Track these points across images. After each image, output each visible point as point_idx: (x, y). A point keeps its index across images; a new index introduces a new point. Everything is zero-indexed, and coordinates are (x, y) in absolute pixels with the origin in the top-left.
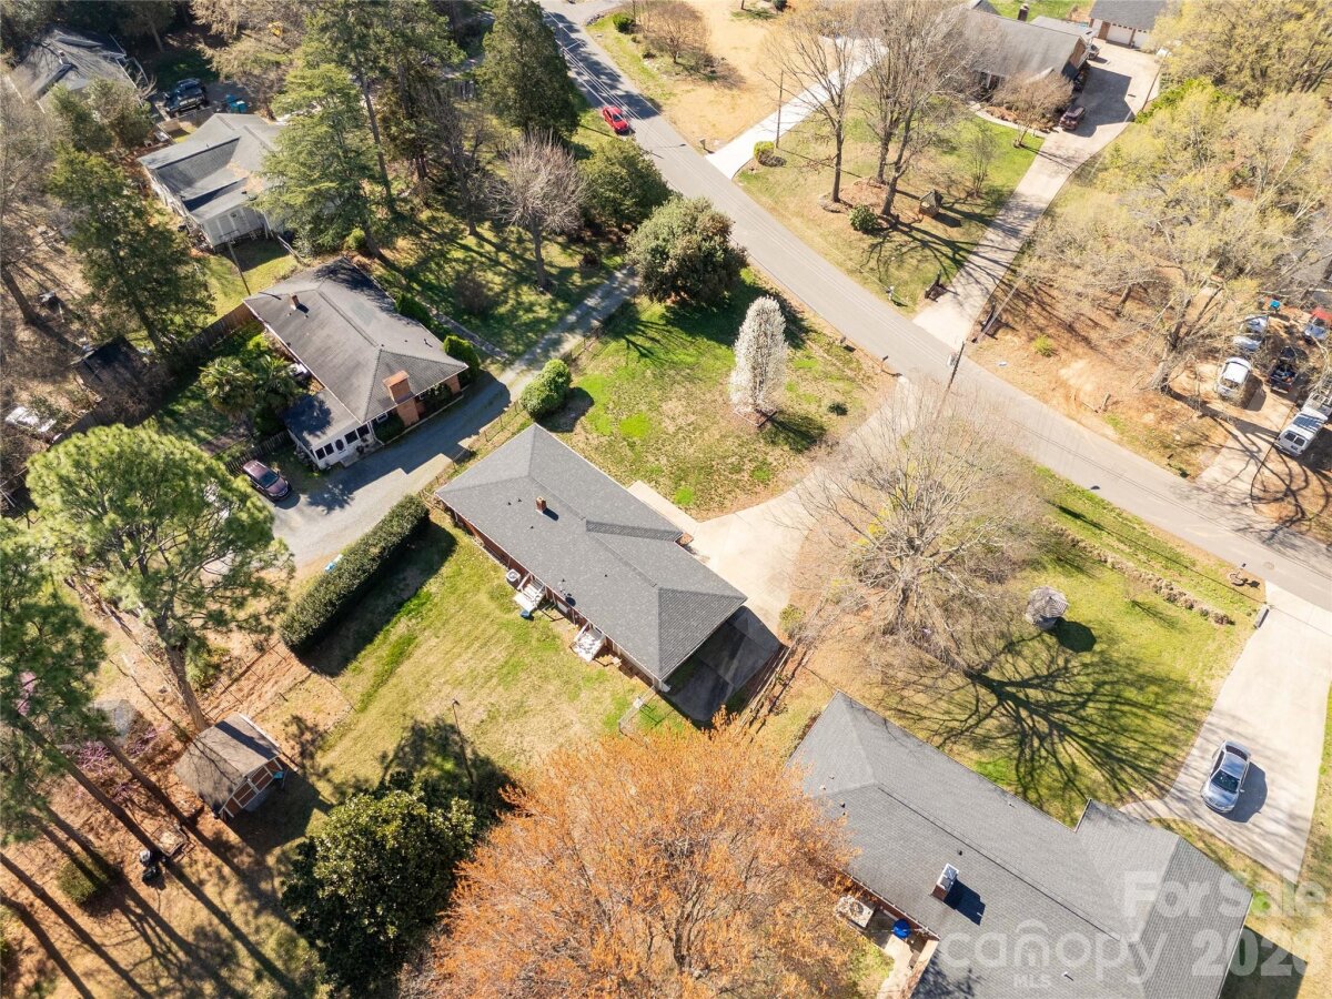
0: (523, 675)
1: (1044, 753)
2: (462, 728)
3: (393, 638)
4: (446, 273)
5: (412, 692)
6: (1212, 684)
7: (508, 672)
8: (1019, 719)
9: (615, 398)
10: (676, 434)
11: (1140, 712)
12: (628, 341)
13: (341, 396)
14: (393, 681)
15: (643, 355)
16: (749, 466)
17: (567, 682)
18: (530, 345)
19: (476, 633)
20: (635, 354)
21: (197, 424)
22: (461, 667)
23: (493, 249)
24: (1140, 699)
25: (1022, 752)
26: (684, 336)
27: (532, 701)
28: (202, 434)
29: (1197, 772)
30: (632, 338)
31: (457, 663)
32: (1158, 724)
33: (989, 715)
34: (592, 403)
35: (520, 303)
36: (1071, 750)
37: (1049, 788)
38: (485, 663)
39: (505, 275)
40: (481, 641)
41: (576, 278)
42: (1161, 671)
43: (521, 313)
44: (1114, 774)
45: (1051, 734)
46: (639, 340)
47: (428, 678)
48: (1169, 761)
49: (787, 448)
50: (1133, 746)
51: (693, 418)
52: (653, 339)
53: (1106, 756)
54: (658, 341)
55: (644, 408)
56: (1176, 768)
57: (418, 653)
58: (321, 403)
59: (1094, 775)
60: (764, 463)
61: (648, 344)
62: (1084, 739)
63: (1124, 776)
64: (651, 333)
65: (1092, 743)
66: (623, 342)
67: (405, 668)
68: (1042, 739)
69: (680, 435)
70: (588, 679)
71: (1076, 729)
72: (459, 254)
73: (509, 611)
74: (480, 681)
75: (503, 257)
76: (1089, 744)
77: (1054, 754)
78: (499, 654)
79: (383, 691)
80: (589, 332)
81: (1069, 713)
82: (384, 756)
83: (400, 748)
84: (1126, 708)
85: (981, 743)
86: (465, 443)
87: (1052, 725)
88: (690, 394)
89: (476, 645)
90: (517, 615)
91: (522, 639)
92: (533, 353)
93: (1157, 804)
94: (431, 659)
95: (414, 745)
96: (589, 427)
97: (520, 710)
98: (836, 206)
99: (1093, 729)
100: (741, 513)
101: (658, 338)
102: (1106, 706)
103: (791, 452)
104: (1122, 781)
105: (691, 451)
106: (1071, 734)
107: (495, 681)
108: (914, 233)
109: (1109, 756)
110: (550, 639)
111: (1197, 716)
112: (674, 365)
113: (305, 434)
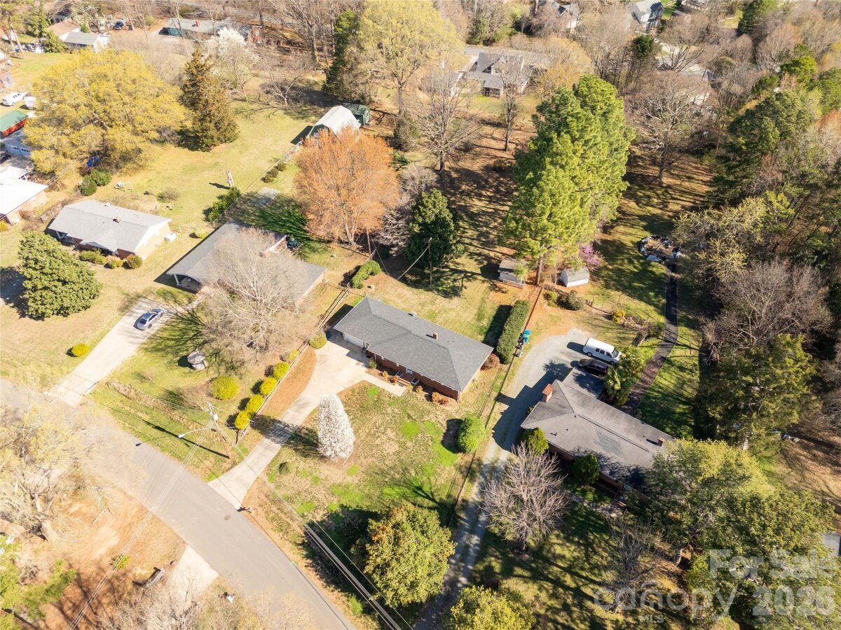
9: (430, 449)
10: (385, 429)
12: (433, 500)
15: (420, 488)
20: (426, 489)
31: (455, 315)
38: (443, 316)
47: (464, 309)
51: (378, 442)
55: (409, 444)
67: (475, 311)
69: (382, 428)
74: (442, 311)
76: (198, 324)
79: (479, 304)
80: (465, 505)
82: (466, 288)
83: (461, 290)
86: (505, 407)
88: (383, 458)
89: (450, 321)
94: (466, 315)
95: (456, 292)
96: (439, 426)
97: (423, 305)
99: (194, 328)
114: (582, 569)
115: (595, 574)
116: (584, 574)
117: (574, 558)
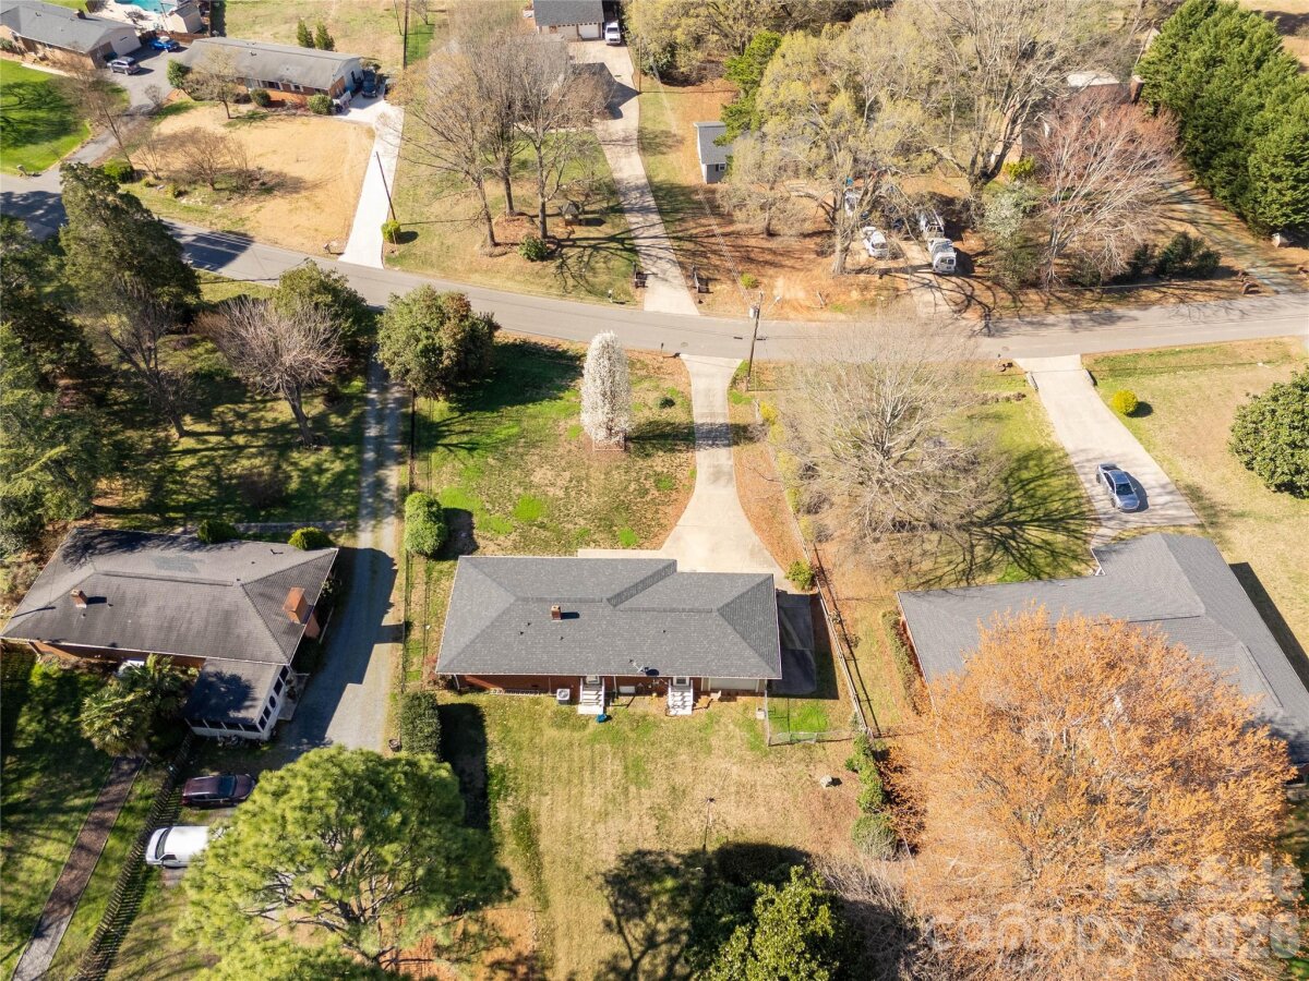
0: (650, 767)
1: (1024, 546)
2: (647, 846)
3: (507, 826)
4: (194, 485)
5: (574, 856)
6: (1053, 439)
7: (636, 772)
8: (991, 536)
9: (484, 498)
10: (567, 494)
11: (1040, 482)
12: (445, 446)
13: (238, 654)
14: (546, 860)
15: (470, 450)
16: (649, 484)
17: (691, 743)
18: (356, 500)
19: (576, 766)
20: (463, 453)
21: (60, 797)
22: (593, 801)
23: (221, 438)
24: (1033, 474)
25: (1013, 555)
26: (488, 415)
27: (678, 780)
28: (78, 802)
29: (1101, 496)
30: (446, 441)
31: (587, 801)
32: (1055, 483)
33: (972, 546)
34: (470, 515)
35: (305, 470)
36: (1034, 533)
37: (1048, 565)
38: (609, 782)
39: (261, 454)
40: (588, 768)
41: (334, 419)
42: (1023, 450)
43: (315, 478)
44: (1067, 530)
45: (1014, 532)
46: (454, 440)
47: (575, 833)
48: (1083, 501)
49: (661, 453)
50: (1056, 505)
51: (567, 475)
52: (464, 432)
53: (1053, 522)
54: (471, 431)
55: (519, 490)
56: (1089, 501)
57: (543, 820)
58: (218, 675)
59: (1059, 539)
60: (656, 474)
61: (465, 438)
62: (1031, 521)
63: (1073, 527)
64: (457, 428)
65: (1038, 520)
66: (440, 448)
67: (544, 842)
68: (1014, 539)
69: (573, 494)
70: (705, 727)
71: (1023, 518)
72: (188, 461)
73: (584, 726)
74: (620, 799)
75: (241, 440)
76: (1039, 522)
77: (1028, 542)
78: (612, 766)
79: (547, 875)
80: (399, 459)
81: (1010, 511)
82: (608, 925)
83: (614, 907)
84: (1032, 485)
85: (987, 567)
86: (389, 619)
87: (1009, 525)
88: (545, 459)
89: (587, 774)
90: (593, 724)
91: (618, 739)
92: (367, 505)
93: (1102, 531)
94: (561, 816)
95: (623, 894)
96: (489, 535)
97: (677, 794)
98: (498, 250)
99: (1031, 511)
100: (680, 522)
101: (468, 428)
102: (1022, 492)
103: (668, 454)
104: (1074, 531)
105: (595, 500)
106: (1023, 523)
107: (633, 789)
108: (578, 243)
109: (1054, 521)
110: (641, 723)
111: (1067, 463)
112: (506, 442)
113: (233, 714)
114: (224, 456)
115: (206, 456)
116: (221, 452)
117: (235, 462)
